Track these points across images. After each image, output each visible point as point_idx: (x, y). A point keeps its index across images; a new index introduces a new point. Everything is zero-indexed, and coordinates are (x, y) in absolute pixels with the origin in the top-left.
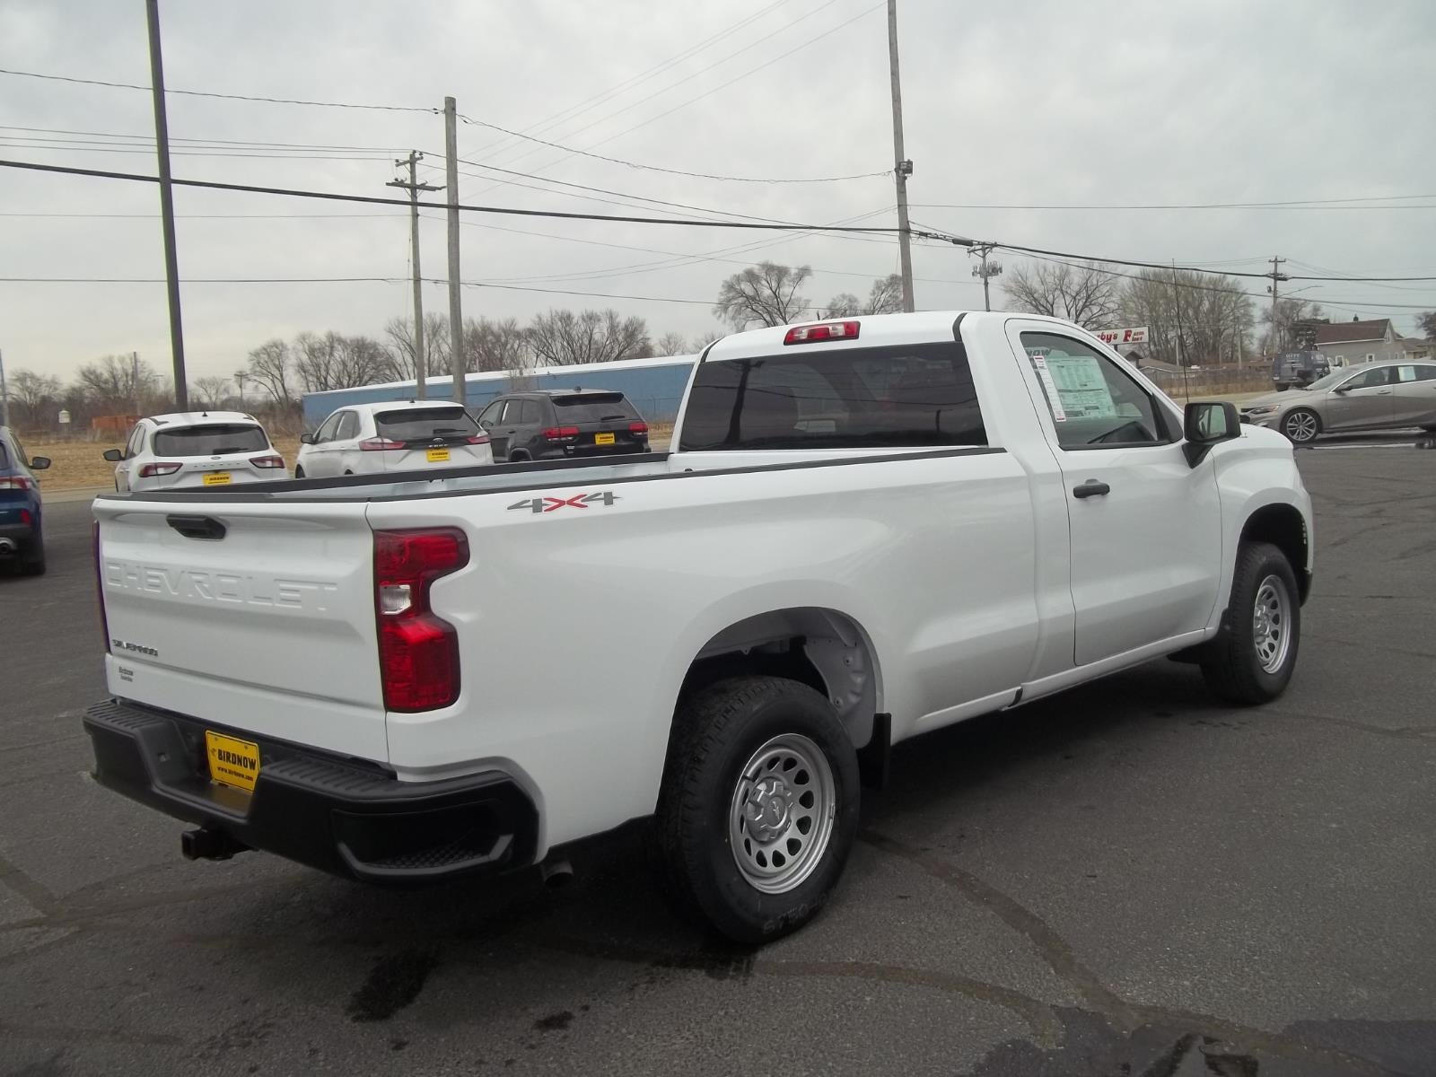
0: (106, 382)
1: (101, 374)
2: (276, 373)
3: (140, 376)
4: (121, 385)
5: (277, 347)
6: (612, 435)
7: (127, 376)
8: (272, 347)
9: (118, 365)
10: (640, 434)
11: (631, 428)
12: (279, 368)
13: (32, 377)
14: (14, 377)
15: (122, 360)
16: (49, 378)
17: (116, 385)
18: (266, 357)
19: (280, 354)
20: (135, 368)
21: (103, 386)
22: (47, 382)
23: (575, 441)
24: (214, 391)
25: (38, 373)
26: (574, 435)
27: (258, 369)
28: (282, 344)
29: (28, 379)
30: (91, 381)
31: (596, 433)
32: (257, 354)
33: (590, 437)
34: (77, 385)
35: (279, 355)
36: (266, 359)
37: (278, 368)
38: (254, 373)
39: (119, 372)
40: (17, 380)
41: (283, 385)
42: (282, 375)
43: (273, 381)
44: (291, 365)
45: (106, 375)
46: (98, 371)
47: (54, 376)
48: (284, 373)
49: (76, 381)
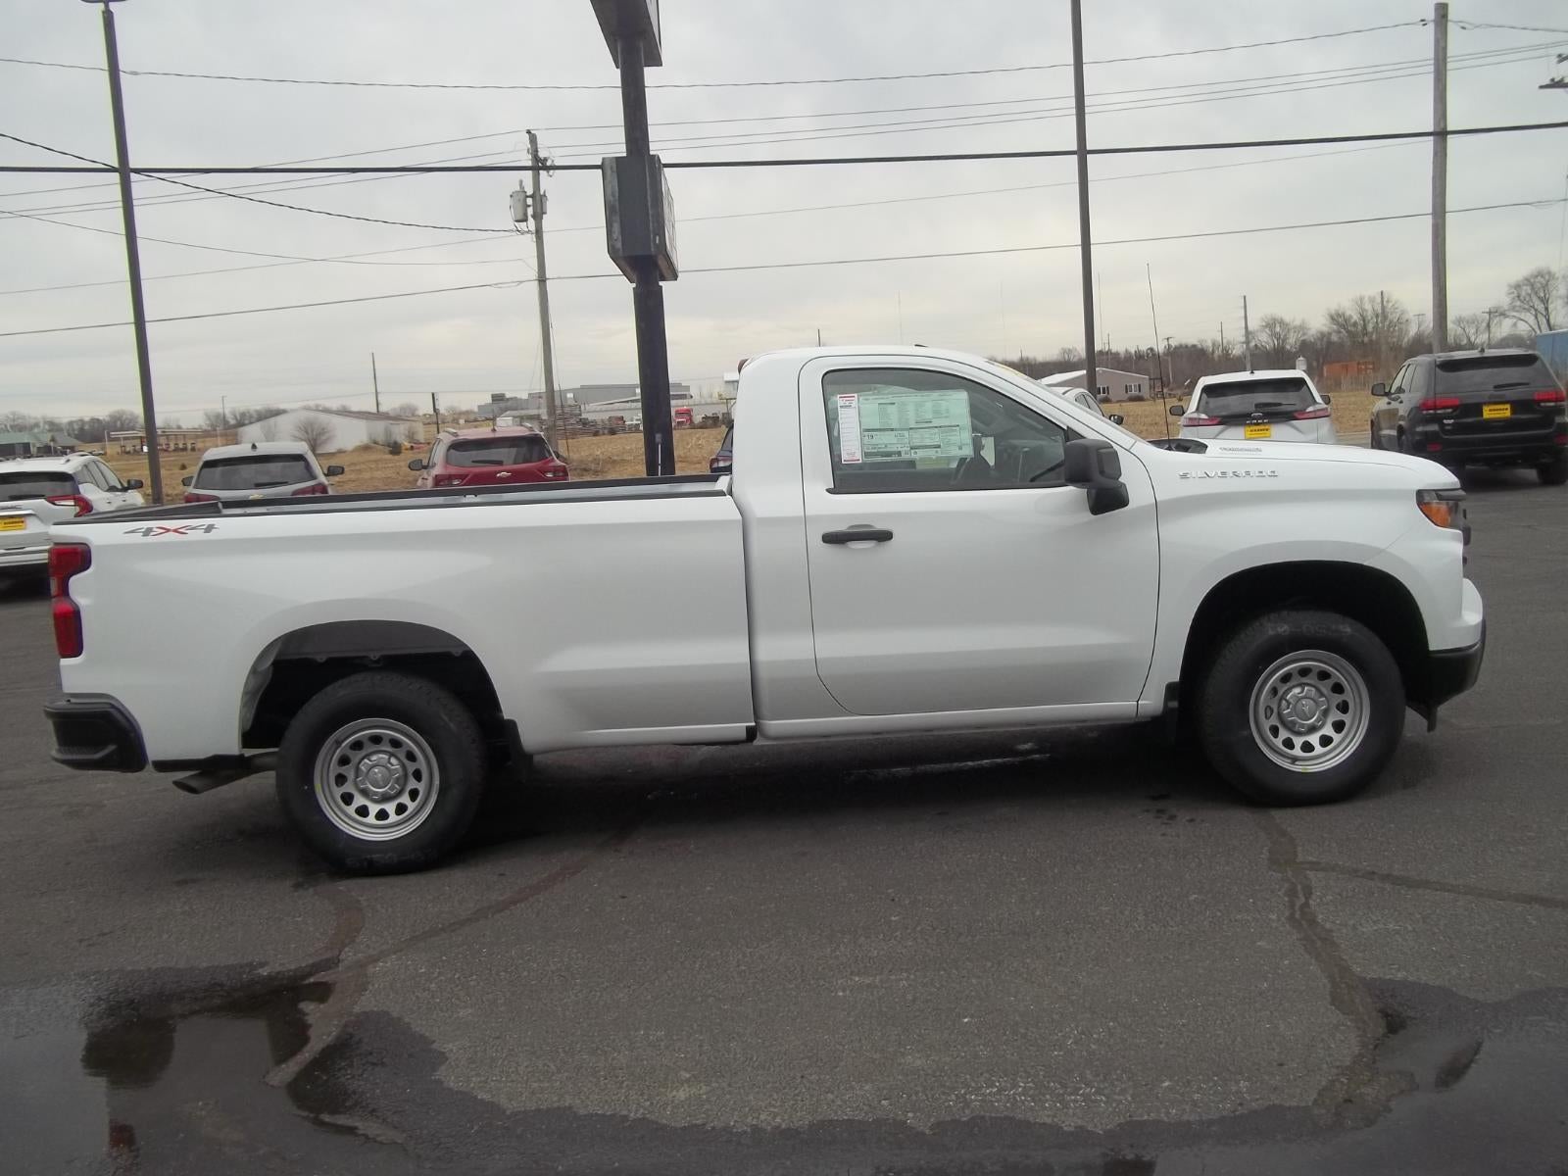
0: (1355, 324)
1: (1351, 317)
2: (1540, 307)
3: (1390, 317)
4: (1370, 328)
5: (1542, 277)
6: (1508, 406)
7: (1377, 316)
8: (1537, 276)
9: (1368, 306)
10: (1552, 404)
11: (1536, 397)
12: (1545, 301)
13: (1282, 322)
14: (1264, 324)
15: (1372, 300)
16: (1297, 323)
17: (1365, 327)
18: (1528, 289)
19: (1547, 284)
20: (1383, 308)
21: (1353, 329)
22: (1295, 328)
23: (1455, 414)
24: (1473, 331)
25: (1287, 319)
26: (1455, 408)
27: (1518, 303)
28: (1549, 273)
29: (1278, 325)
30: (1338, 324)
31: (1485, 404)
32: (1518, 286)
33: (1477, 409)
34: (1325, 329)
35: (1545, 287)
36: (1530, 292)
37: (1542, 301)
38: (1513, 309)
39: (1369, 314)
40: (1266, 326)
41: (1548, 321)
42: (1547, 309)
43: (1536, 317)
44: (1560, 297)
45: (1355, 317)
46: (1348, 313)
47: (1303, 321)
48: (1551, 307)
49: (1325, 325)
